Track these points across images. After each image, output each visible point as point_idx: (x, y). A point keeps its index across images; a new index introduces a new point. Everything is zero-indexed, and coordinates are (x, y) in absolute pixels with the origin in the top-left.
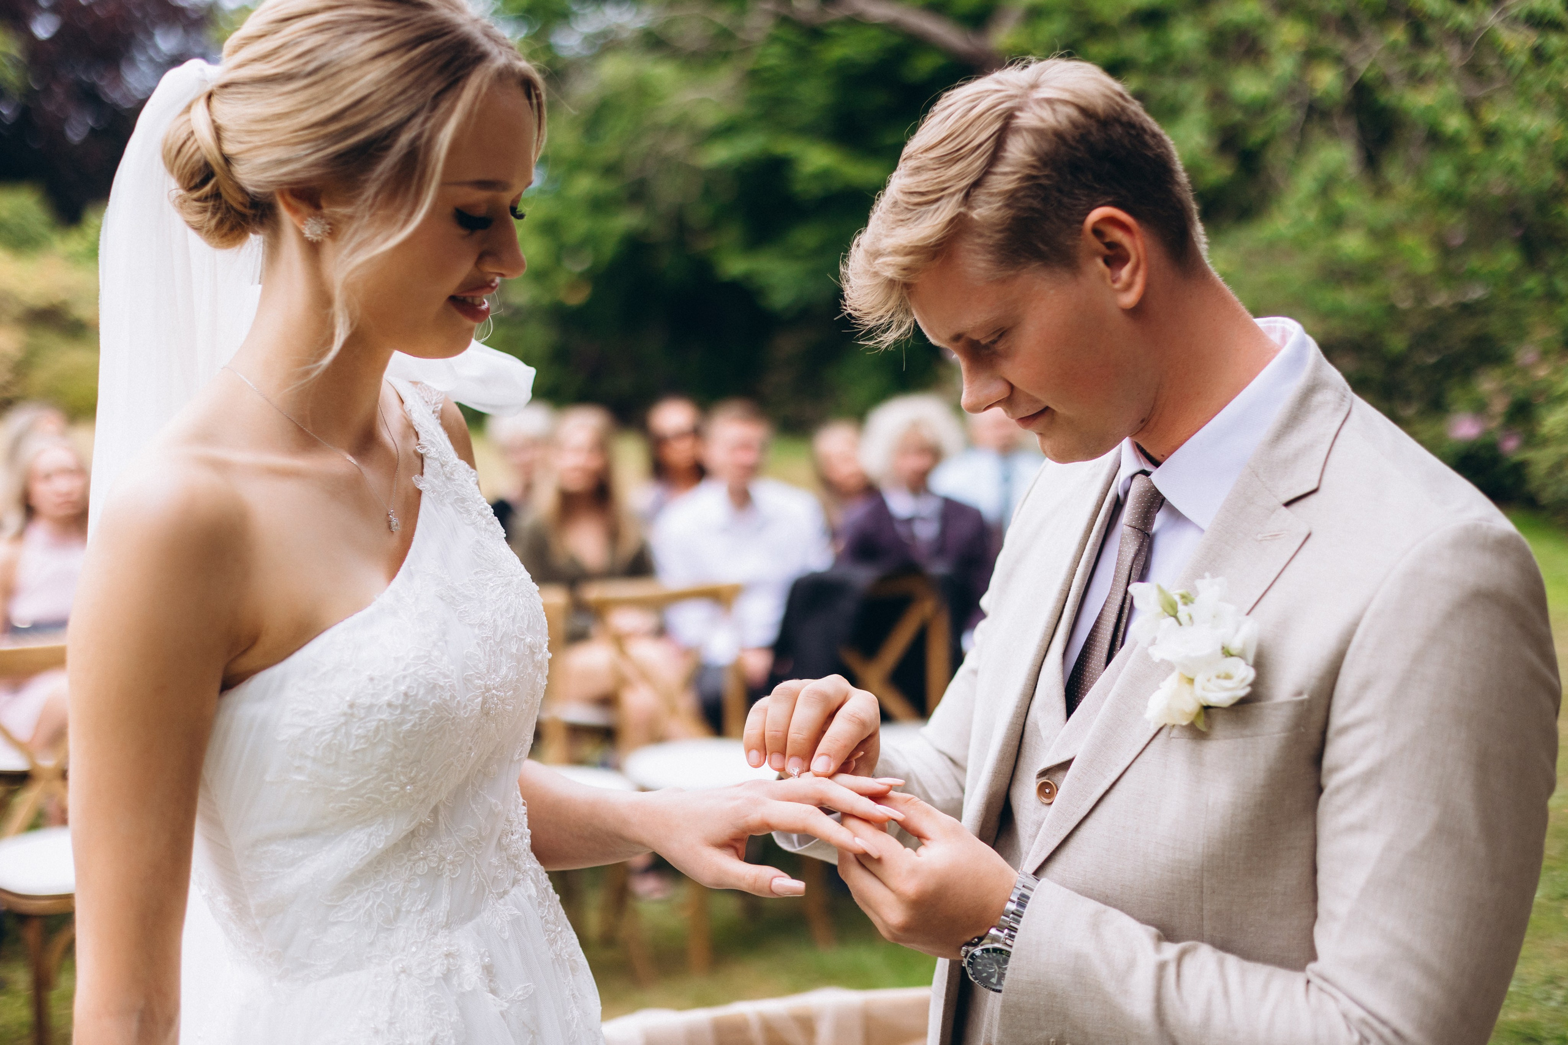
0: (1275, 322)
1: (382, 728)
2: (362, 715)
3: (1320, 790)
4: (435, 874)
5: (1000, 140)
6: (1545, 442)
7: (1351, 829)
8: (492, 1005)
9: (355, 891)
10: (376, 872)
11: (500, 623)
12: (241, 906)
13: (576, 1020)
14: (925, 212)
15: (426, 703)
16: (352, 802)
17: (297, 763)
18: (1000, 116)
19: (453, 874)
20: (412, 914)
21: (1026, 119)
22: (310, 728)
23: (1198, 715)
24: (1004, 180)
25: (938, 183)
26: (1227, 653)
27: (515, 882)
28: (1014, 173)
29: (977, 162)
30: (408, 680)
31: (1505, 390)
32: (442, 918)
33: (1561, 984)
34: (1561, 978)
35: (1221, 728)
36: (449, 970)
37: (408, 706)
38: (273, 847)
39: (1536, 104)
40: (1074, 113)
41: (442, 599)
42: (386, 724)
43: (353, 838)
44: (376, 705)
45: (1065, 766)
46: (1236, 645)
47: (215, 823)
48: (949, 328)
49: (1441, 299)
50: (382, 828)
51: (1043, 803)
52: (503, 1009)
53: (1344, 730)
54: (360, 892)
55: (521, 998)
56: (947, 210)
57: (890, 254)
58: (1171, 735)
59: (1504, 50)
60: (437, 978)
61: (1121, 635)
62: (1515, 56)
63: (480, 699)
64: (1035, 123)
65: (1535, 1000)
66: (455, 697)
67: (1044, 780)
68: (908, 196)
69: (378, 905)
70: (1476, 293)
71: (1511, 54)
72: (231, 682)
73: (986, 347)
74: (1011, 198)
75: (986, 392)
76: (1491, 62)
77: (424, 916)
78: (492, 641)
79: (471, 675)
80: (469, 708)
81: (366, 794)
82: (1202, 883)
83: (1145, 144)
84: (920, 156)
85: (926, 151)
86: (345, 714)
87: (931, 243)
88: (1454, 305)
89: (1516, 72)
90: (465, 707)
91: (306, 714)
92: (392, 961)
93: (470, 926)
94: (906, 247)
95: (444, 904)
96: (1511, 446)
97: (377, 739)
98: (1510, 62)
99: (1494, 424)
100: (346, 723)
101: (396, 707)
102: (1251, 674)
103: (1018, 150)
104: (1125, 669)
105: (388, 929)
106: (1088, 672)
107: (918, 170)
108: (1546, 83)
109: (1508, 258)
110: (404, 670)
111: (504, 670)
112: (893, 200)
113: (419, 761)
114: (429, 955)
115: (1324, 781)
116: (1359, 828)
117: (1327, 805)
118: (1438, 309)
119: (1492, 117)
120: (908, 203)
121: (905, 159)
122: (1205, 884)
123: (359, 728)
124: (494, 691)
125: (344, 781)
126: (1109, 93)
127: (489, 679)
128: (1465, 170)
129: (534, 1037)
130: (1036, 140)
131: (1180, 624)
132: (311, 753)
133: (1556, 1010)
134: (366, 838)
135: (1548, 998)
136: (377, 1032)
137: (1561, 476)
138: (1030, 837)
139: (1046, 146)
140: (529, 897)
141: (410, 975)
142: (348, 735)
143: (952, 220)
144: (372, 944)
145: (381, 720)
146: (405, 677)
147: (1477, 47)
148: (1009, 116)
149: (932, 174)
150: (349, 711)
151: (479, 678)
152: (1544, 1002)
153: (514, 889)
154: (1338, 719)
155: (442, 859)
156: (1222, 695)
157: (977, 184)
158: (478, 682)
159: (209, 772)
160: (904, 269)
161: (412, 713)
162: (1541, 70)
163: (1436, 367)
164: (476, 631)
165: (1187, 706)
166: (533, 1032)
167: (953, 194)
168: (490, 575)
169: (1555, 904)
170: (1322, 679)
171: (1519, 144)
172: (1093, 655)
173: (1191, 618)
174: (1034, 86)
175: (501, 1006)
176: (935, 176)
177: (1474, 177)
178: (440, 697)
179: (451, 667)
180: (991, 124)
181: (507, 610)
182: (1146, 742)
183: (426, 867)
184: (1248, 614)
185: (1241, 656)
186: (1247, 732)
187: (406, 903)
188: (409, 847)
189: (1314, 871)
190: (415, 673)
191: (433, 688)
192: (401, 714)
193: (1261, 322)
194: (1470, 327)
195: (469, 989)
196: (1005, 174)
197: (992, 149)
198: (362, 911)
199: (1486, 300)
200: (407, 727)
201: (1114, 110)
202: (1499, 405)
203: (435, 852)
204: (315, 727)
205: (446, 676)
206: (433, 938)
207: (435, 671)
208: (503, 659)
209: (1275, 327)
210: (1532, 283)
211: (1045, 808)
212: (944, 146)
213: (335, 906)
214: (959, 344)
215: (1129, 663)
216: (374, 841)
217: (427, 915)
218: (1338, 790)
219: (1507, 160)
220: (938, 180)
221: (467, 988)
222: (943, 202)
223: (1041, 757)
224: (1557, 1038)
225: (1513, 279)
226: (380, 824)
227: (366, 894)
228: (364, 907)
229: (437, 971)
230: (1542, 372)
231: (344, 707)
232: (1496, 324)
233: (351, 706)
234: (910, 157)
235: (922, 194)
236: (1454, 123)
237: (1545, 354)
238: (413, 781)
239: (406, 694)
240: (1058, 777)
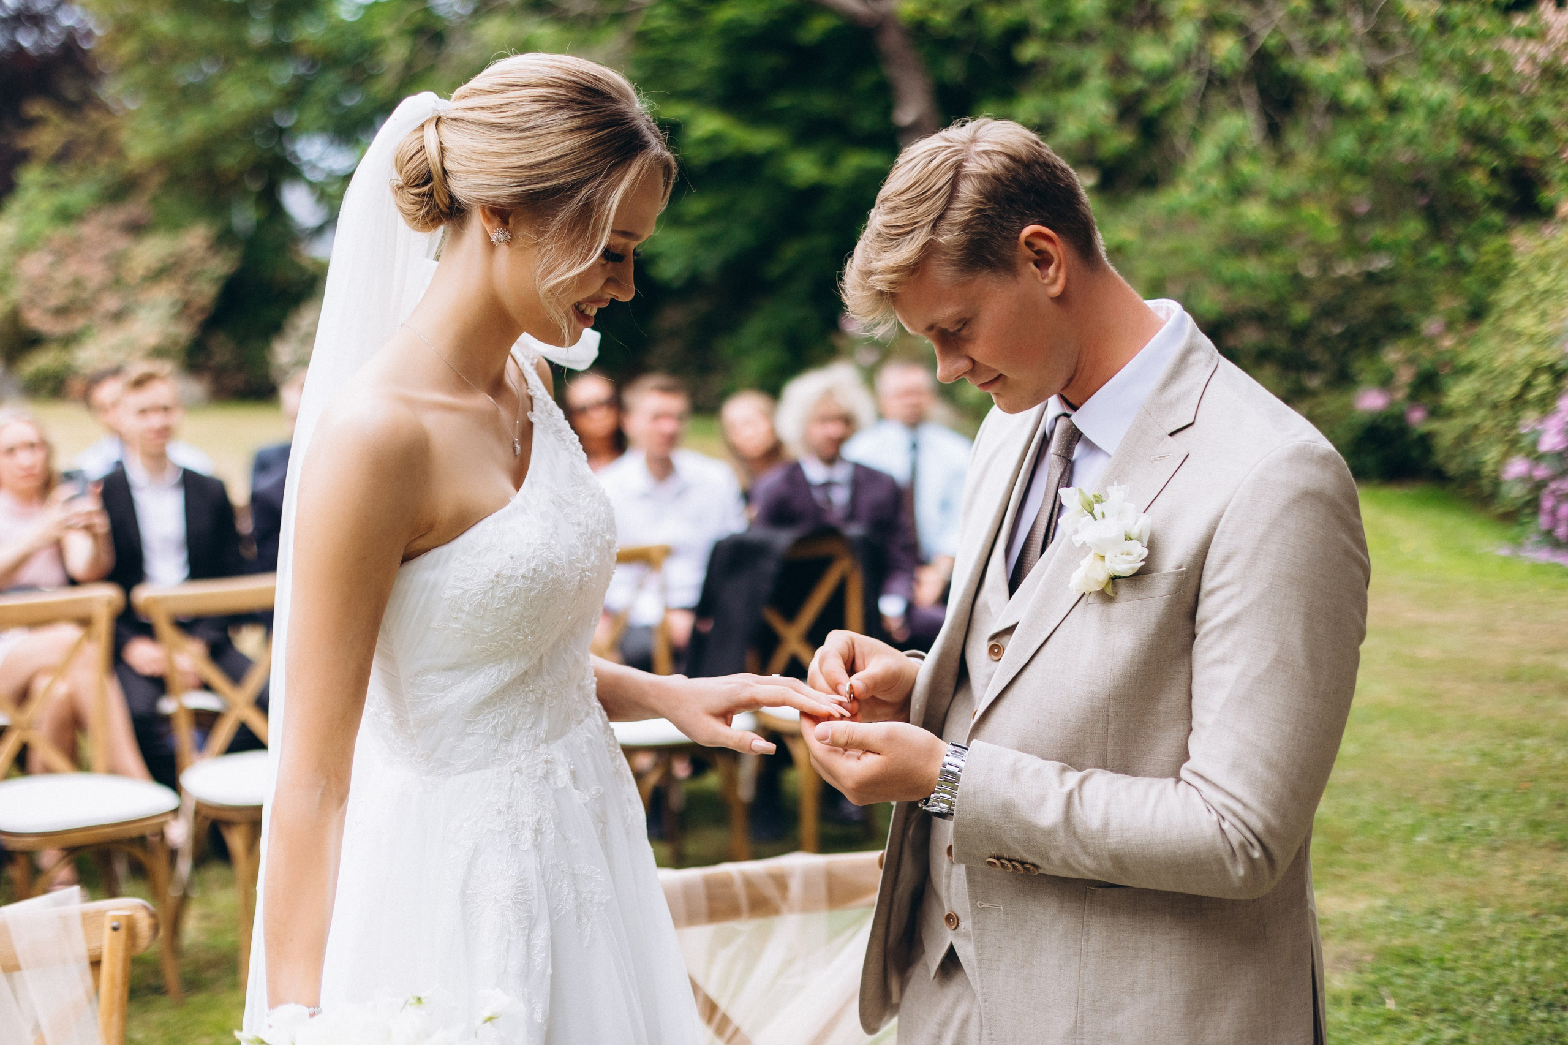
0: (1162, 302)
1: (517, 593)
2: (505, 583)
3: (1194, 636)
4: (540, 703)
5: (954, 185)
6: (1449, 414)
7: (1215, 662)
8: (579, 797)
9: (486, 712)
10: (500, 698)
11: (590, 523)
12: (402, 719)
13: (630, 817)
14: (904, 240)
15: (547, 577)
16: (491, 645)
17: (455, 615)
18: (952, 166)
19: (551, 704)
20: (523, 731)
21: (972, 167)
22: (468, 590)
23: (1107, 584)
24: (959, 214)
25: (912, 218)
26: (1128, 538)
27: (587, 715)
28: (967, 208)
29: (939, 201)
30: (536, 559)
31: (1411, 361)
32: (543, 735)
33: (1442, 915)
34: (1442, 909)
35: (1124, 592)
36: (547, 772)
37: (536, 578)
38: (430, 677)
39: (1440, 72)
40: (1005, 160)
41: (553, 503)
42: (520, 590)
43: (488, 672)
44: (514, 576)
45: (1010, 630)
46: (1135, 531)
47: (389, 658)
48: (925, 321)
49: (1346, 268)
50: (508, 666)
51: (993, 660)
52: (586, 801)
53: (1212, 592)
54: (489, 713)
55: (595, 797)
56: (920, 238)
57: (881, 273)
58: (1088, 602)
59: (1407, 16)
60: (540, 777)
61: (1051, 534)
62: (1419, 24)
63: (579, 577)
64: (980, 171)
65: (1418, 928)
66: (564, 574)
67: (993, 642)
68: (890, 229)
69: (501, 723)
70: (1381, 263)
71: (1415, 22)
72: (409, 557)
73: (954, 334)
74: (966, 226)
75: (956, 366)
76: (1395, 30)
77: (531, 733)
78: (585, 536)
79: (573, 560)
80: (572, 583)
81: (501, 640)
82: (1108, 708)
83: (1058, 178)
84: (894, 198)
85: (899, 195)
86: (493, 581)
87: (911, 263)
88: (1359, 275)
89: (1419, 40)
90: (569, 583)
91: (465, 580)
92: (508, 763)
93: (560, 742)
94: (893, 267)
95: (545, 724)
96: (1417, 418)
97: (513, 601)
98: (1413, 30)
99: (1400, 395)
100: (492, 588)
101: (528, 579)
102: (1146, 552)
103: (968, 190)
104: (1054, 558)
105: (507, 740)
106: (1027, 563)
107: (893, 210)
108: (1449, 51)
109: (1413, 228)
110: (534, 552)
111: (593, 558)
112: (877, 232)
113: (538, 619)
114: (534, 760)
115: (1197, 630)
116: (1222, 661)
117: (1199, 645)
118: (1344, 278)
119: (1393, 87)
120: (889, 234)
121: (882, 201)
122: (1110, 710)
123: (502, 592)
124: (587, 573)
125: (487, 630)
126: (1028, 142)
127: (584, 564)
128: (1368, 139)
129: (603, 826)
130: (980, 183)
131: (1095, 519)
132: (466, 608)
133: (1436, 936)
134: (497, 673)
135: (1430, 927)
136: (499, 812)
137: (1466, 447)
138: (982, 686)
139: (988, 187)
140: (597, 726)
141: (521, 774)
142: (493, 597)
143: (925, 245)
144: (496, 750)
145: (517, 587)
146: (534, 558)
147: (1380, 13)
148: (958, 166)
149: (907, 212)
150: (496, 579)
151: (579, 562)
152: (1424, 930)
153: (587, 719)
154: (1207, 585)
155: (544, 692)
156: (1126, 566)
157: (941, 217)
158: (579, 565)
159: (388, 620)
160: (891, 283)
161: (537, 584)
162: (1445, 38)
163: (1341, 336)
164: (576, 528)
165: (1100, 576)
166: (603, 822)
167: (924, 226)
168: (581, 488)
169: (1442, 846)
170: (1195, 556)
171: (1421, 113)
172: (1031, 550)
173: (1104, 515)
174: (974, 141)
175: (585, 799)
176: (909, 213)
177: (1376, 145)
178: (556, 574)
179: (563, 553)
180: (945, 173)
181: (594, 515)
182: (1070, 608)
183: (534, 697)
184: (1144, 512)
185: (1139, 539)
186: (1142, 596)
187: (519, 722)
188: (523, 682)
189: (1190, 697)
190: (541, 555)
191: (551, 566)
192: (530, 583)
193: (1151, 303)
194: (1378, 296)
195: (562, 786)
196: (961, 209)
197: (949, 191)
198: (490, 726)
199: (1391, 270)
200: (534, 593)
201: (1034, 155)
202: (1405, 376)
203: (540, 687)
204: (471, 590)
205: (559, 559)
206: (536, 749)
207: (553, 555)
208: (592, 550)
209: (1162, 307)
210: (1437, 252)
211: (995, 664)
212: (913, 190)
213: (472, 722)
214: (932, 333)
215: (1058, 552)
216: (502, 675)
217: (533, 731)
218: (1206, 635)
219: (1410, 128)
220: (911, 216)
221: (560, 786)
222: (917, 232)
223: (988, 625)
224: (1436, 960)
225: (1417, 248)
226: (508, 663)
227: (493, 714)
228: (492, 723)
229: (540, 772)
230: (1447, 343)
231: (492, 577)
232: (1401, 294)
233: (497, 576)
234: (886, 200)
235: (900, 227)
236: (1356, 92)
237: (1450, 326)
238: (533, 633)
239: (534, 570)
240: (1003, 641)
